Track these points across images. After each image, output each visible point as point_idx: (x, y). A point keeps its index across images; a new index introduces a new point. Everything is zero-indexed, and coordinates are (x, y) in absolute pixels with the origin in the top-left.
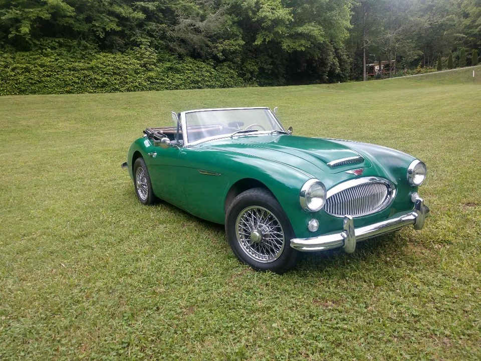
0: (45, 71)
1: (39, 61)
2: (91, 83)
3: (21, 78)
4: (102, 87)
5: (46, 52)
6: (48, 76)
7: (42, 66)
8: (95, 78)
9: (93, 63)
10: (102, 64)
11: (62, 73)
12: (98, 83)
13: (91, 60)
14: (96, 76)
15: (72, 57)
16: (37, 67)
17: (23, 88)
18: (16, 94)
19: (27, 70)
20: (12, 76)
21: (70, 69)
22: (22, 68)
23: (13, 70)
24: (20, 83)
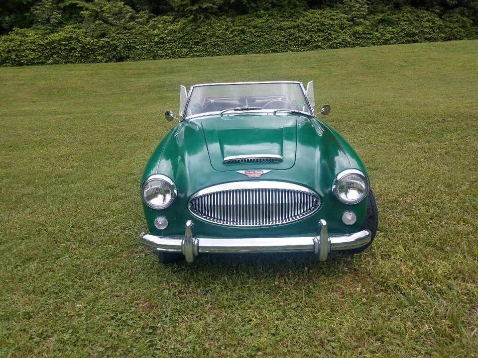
0: (256, 32)
1: (253, 23)
2: (295, 41)
3: (237, 39)
4: (305, 45)
5: (260, 14)
6: (258, 36)
7: (254, 27)
8: (299, 36)
9: (299, 22)
10: (308, 21)
11: (271, 33)
12: (302, 41)
13: (298, 18)
14: (300, 35)
15: (281, 17)
16: (250, 28)
17: (238, 49)
18: (232, 54)
19: (243, 32)
20: (230, 38)
21: (278, 29)
22: (239, 30)
23: (232, 32)
24: (236, 44)
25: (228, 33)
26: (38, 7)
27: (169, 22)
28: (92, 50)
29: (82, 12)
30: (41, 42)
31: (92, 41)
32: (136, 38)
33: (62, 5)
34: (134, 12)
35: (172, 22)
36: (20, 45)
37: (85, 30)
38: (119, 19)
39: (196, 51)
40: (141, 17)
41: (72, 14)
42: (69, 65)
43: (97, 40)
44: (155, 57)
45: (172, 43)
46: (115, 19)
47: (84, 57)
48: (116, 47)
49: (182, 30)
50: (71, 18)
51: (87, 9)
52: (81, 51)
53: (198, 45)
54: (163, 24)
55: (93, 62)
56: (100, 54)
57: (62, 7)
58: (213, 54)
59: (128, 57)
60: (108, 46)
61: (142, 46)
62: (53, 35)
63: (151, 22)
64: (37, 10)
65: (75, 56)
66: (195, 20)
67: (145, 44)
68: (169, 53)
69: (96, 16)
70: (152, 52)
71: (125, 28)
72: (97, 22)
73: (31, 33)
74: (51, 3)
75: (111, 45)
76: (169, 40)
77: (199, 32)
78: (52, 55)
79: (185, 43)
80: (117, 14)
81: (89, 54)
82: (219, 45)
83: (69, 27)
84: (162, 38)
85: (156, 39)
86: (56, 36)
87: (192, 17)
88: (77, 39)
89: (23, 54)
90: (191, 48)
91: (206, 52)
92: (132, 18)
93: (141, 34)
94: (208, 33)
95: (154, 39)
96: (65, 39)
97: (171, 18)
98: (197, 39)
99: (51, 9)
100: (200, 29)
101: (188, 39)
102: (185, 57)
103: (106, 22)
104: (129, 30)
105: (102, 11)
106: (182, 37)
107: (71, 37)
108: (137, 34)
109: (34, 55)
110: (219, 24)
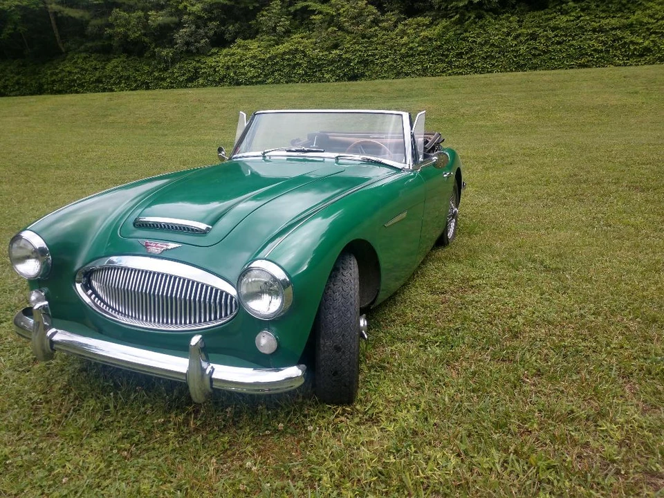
0: (556, 36)
1: (552, 23)
2: (623, 50)
3: (523, 48)
4: (641, 55)
5: (566, 8)
6: (559, 43)
7: (554, 29)
8: (632, 42)
9: (633, 18)
10: (651, 17)
11: (581, 37)
12: (635, 49)
13: (634, 13)
14: (633, 39)
15: (603, 11)
16: (547, 31)
17: (522, 62)
18: (511, 71)
19: (534, 37)
20: (512, 46)
21: (594, 31)
22: (527, 34)
23: (516, 38)
24: (519, 56)
25: (510, 38)
26: (265, 13)
27: (424, 25)
28: (319, 66)
29: (313, 17)
30: (263, 57)
31: (321, 54)
32: (377, 49)
33: (292, 9)
34: (379, 13)
35: (428, 26)
36: (240, 60)
37: (314, 40)
38: (358, 24)
39: (458, 67)
40: (387, 20)
41: (303, 20)
42: (290, 84)
43: (327, 53)
44: (398, 75)
45: (424, 55)
46: (353, 24)
47: (309, 76)
48: (349, 61)
49: (440, 36)
50: (302, 25)
51: (320, 13)
52: (307, 67)
53: (462, 58)
54: (415, 29)
55: (319, 81)
56: (327, 72)
57: (292, 11)
58: (483, 71)
59: (363, 75)
60: (339, 61)
61: (382, 60)
62: (277, 47)
63: (400, 27)
64: (263, 16)
65: (299, 74)
66: (460, 22)
67: (387, 57)
68: (417, 70)
69: (331, 21)
70: (395, 68)
71: (364, 37)
72: (330, 30)
73: (254, 45)
74: (279, 7)
75: (344, 59)
76: (421, 51)
77: (464, 39)
78: (273, 72)
79: (443, 55)
80: (355, 18)
81: (316, 71)
82: (493, 58)
83: (296, 37)
84: (411, 49)
85: (403, 51)
86: (281, 48)
87: (458, 16)
88: (303, 52)
89: (243, 71)
90: (450, 63)
91: (472, 67)
92: (375, 22)
93: (383, 43)
94: (479, 40)
95: (399, 51)
96: (290, 52)
97: (427, 20)
98: (461, 49)
99: (279, 14)
100: (468, 34)
101: (448, 50)
102: (441, 76)
103: (341, 28)
104: (369, 38)
105: (339, 14)
106: (440, 46)
107: (297, 50)
108: (378, 44)
109: (253, 72)
110: (497, 26)
